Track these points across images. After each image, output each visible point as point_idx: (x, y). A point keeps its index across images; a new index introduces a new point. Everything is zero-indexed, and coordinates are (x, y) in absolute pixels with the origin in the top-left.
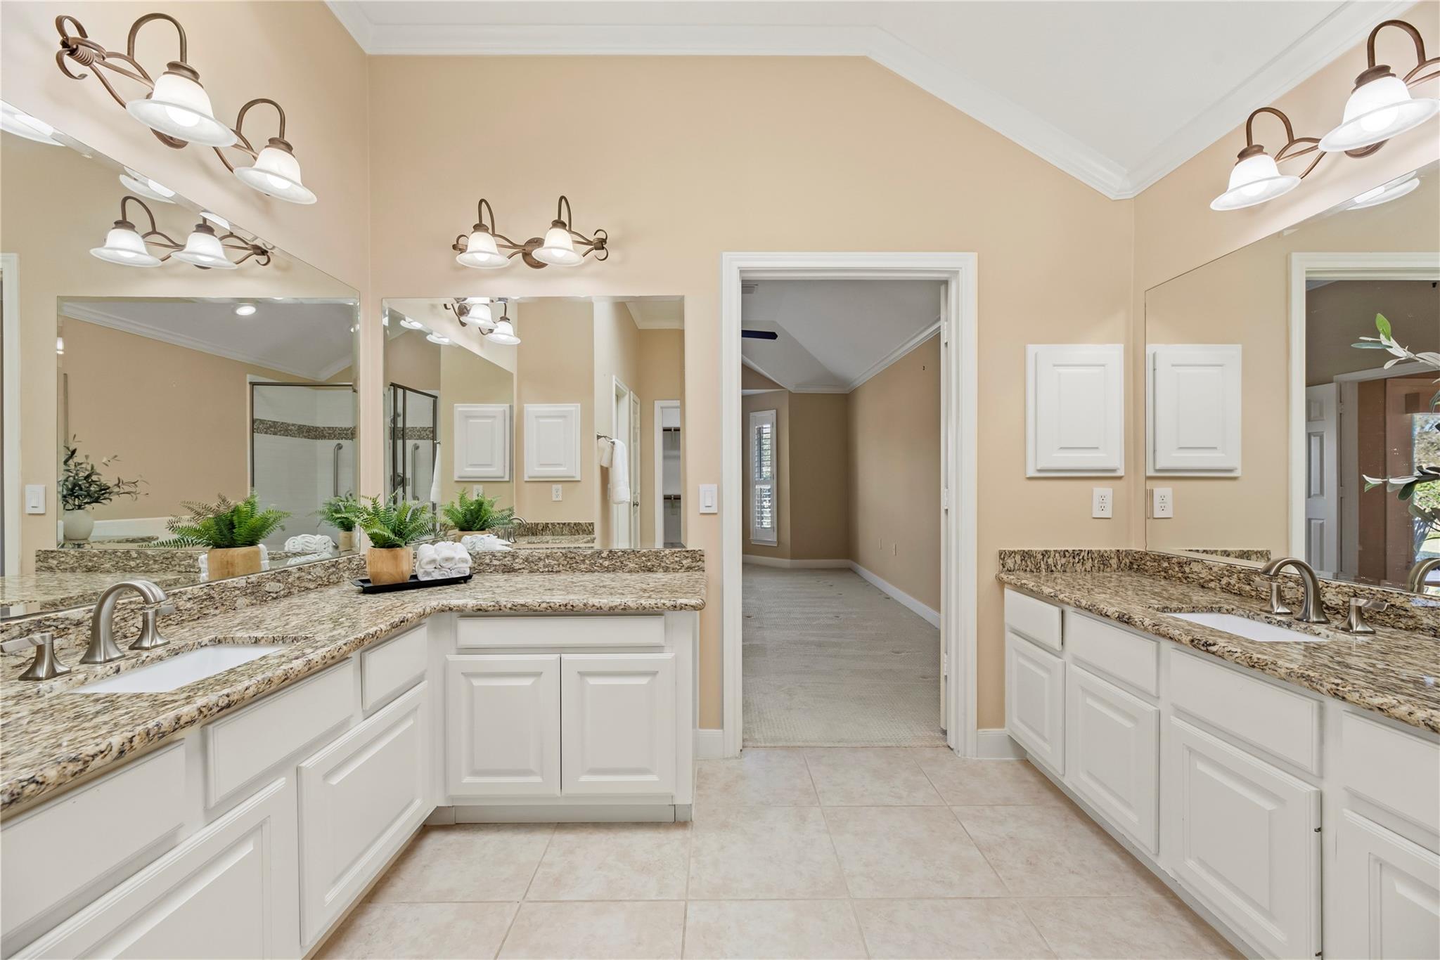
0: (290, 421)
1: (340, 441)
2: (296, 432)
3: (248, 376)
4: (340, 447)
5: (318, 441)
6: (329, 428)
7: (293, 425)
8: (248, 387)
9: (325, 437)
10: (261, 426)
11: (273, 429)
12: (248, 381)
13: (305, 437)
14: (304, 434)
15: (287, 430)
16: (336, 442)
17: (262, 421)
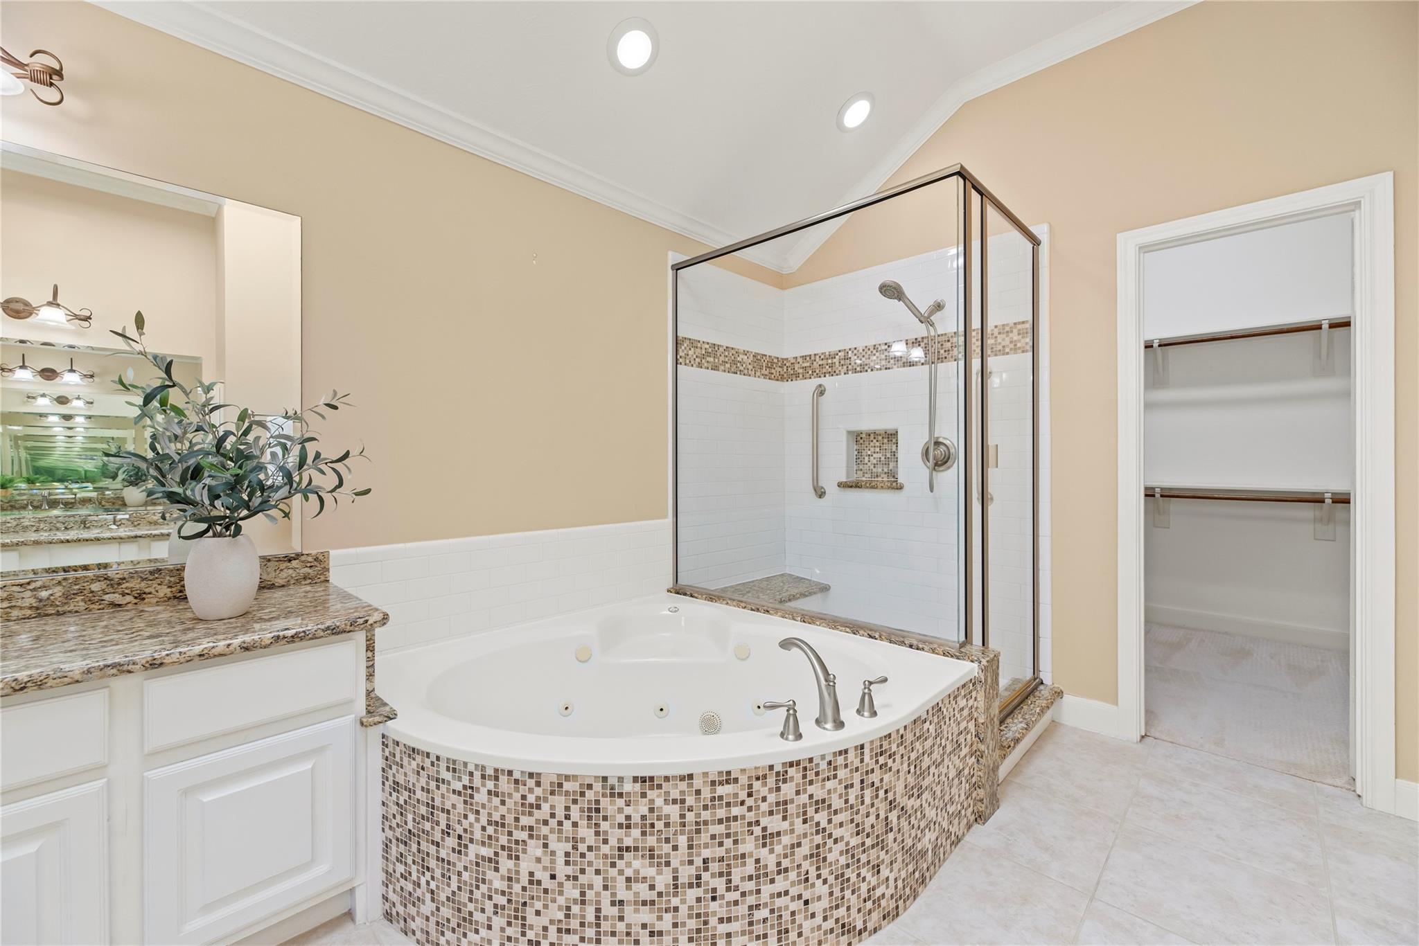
0: (741, 346)
1: (822, 381)
2: (750, 367)
3: (670, 254)
4: (821, 391)
5: (786, 383)
6: (804, 357)
7: (745, 353)
8: (670, 273)
9: (797, 376)
10: (691, 353)
11: (711, 359)
12: (670, 263)
13: (765, 376)
14: (764, 371)
15: (734, 362)
16: (815, 382)
17: (693, 343)
